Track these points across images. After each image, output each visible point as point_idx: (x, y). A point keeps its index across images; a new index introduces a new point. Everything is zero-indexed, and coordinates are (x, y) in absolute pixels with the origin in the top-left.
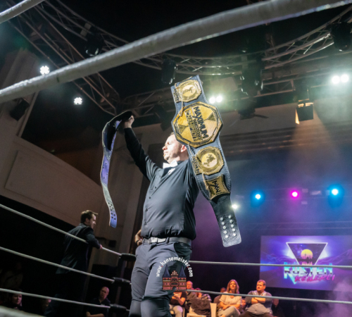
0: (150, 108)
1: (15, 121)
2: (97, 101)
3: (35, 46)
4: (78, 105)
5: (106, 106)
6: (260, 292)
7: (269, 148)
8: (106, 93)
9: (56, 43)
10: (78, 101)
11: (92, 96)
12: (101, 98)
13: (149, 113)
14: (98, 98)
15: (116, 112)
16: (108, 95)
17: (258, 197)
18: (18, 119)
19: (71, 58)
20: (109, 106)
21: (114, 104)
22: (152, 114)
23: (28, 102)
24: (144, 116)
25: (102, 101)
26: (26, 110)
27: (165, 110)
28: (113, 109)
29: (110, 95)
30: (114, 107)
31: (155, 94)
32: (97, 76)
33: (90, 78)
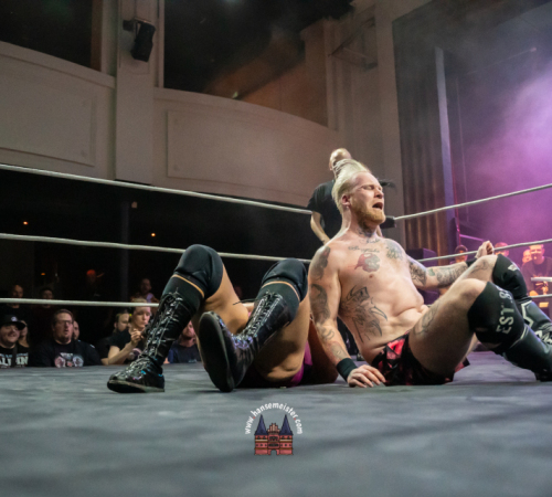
1: (143, 63)
18: (145, 58)
23: (152, 23)
26: (154, 40)
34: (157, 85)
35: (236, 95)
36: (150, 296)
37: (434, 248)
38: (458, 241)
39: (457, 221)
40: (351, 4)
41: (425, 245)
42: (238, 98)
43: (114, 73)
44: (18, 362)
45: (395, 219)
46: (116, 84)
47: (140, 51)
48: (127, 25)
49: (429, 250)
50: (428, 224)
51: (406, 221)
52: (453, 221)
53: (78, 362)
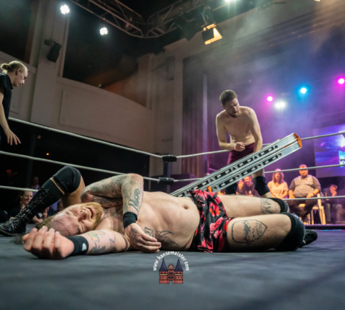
0: (172, 22)
1: (52, 63)
2: (122, 27)
4: (105, 36)
5: (132, 30)
6: (304, 177)
7: (300, 36)
8: (129, 18)
10: (104, 31)
11: (116, 23)
12: (125, 24)
13: (173, 27)
14: (123, 25)
15: (142, 33)
16: (131, 20)
17: (303, 91)
18: (54, 60)
20: (134, 30)
21: (139, 27)
22: (176, 28)
23: (60, 43)
24: (171, 30)
25: (127, 26)
26: (60, 52)
27: (187, 21)
28: (139, 32)
29: (133, 19)
30: (140, 30)
31: (174, 7)
32: (115, 2)
33: (109, 7)
34: (59, 75)
35: (100, 86)
37: (196, 174)
38: (208, 171)
39: (208, 161)
40: (164, 48)
41: (191, 172)
42: (101, 88)
43: (36, 66)
45: (177, 157)
46: (37, 71)
47: (52, 56)
48: (47, 43)
49: (193, 175)
50: (193, 161)
51: (183, 159)
52: (206, 161)
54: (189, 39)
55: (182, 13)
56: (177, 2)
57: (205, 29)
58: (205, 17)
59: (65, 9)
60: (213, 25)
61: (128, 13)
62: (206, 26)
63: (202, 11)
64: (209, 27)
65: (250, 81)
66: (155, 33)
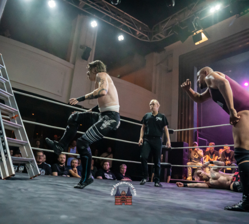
0: (169, 30)
1: (85, 61)
2: (134, 35)
3: (84, 10)
4: (122, 41)
5: (141, 36)
8: (139, 27)
9: (97, 4)
10: (121, 38)
11: (130, 33)
12: (136, 32)
13: (171, 33)
14: (134, 32)
15: (148, 38)
16: (140, 29)
18: (86, 59)
19: (108, 10)
20: (142, 36)
21: (147, 34)
22: (173, 34)
23: (91, 47)
24: (169, 36)
25: (138, 33)
26: (91, 53)
27: (181, 28)
28: (146, 37)
29: (142, 28)
30: (146, 36)
31: (172, 18)
32: (129, 17)
33: (124, 20)
35: (119, 76)
36: (75, 148)
37: (188, 142)
38: (197, 140)
39: (198, 132)
40: (165, 48)
41: (184, 141)
42: (119, 78)
43: (74, 64)
44: (20, 169)
45: (174, 131)
46: (74, 67)
47: (85, 57)
48: (82, 47)
49: (186, 142)
52: (196, 132)
53: (43, 173)
54: (183, 41)
55: (178, 23)
56: (174, 15)
57: (195, 34)
58: (195, 25)
59: (94, 24)
60: (201, 31)
61: (138, 24)
62: (195, 32)
63: (193, 21)
64: (198, 32)
65: (230, 71)
66: (158, 38)
